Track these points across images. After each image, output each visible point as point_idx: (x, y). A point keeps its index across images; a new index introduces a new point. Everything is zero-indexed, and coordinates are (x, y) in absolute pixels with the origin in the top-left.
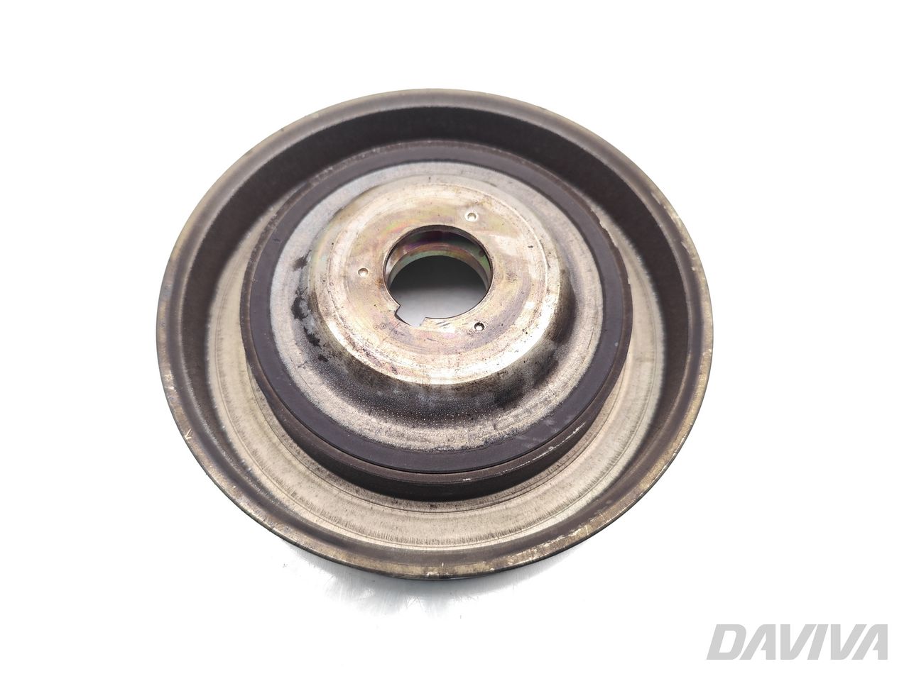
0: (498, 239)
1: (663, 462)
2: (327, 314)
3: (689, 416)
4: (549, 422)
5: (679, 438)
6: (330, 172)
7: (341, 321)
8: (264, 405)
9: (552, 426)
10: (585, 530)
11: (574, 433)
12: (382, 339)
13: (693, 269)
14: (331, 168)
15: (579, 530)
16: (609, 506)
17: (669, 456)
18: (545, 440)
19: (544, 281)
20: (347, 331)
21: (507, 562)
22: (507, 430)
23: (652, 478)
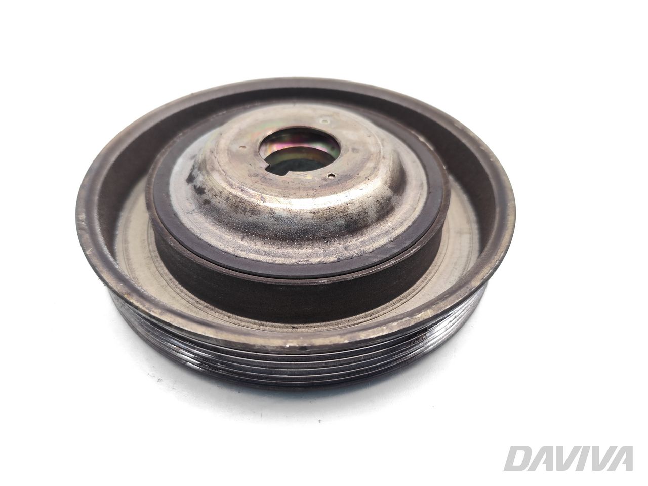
0: (344, 132)
1: (488, 268)
2: (213, 169)
3: (504, 240)
4: (390, 245)
5: (499, 253)
6: (223, 114)
7: (223, 172)
8: (158, 261)
9: (393, 248)
10: (428, 313)
11: (411, 252)
12: (254, 182)
13: (491, 160)
14: (225, 112)
15: (423, 313)
16: (446, 298)
17: (493, 264)
18: (388, 256)
19: (380, 152)
20: (227, 177)
21: (359, 336)
22: (356, 251)
23: (481, 278)
